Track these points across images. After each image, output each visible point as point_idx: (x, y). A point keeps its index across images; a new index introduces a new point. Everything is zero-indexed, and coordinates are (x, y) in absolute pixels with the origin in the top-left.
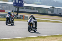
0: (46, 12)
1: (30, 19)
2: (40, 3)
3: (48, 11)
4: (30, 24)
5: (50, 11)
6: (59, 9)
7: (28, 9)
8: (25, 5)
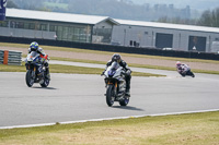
0: (85, 37)
1: (110, 68)
2: (65, 6)
3: (92, 33)
4: (111, 81)
5: (99, 34)
6: (130, 26)
7: (20, 27)
8: (10, 13)
